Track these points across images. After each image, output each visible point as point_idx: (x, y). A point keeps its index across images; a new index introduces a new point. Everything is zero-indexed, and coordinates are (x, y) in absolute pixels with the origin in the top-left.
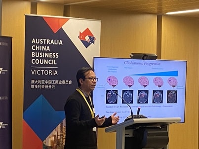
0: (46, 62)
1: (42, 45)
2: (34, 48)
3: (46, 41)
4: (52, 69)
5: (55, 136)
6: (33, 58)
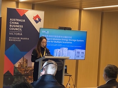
0: (17, 29)
1: (15, 21)
2: (11, 23)
3: (17, 20)
4: (19, 33)
5: (20, 63)
6: (10, 27)
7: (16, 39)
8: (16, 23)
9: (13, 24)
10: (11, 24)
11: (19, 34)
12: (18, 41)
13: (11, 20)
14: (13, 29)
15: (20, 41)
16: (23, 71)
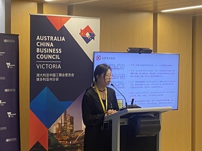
0: (50, 57)
1: (46, 41)
2: (39, 44)
3: (50, 38)
5: (59, 124)
6: (38, 53)
7: (50, 77)
8: (48, 44)
9: (42, 47)
10: (39, 47)
11: (54, 66)
12: (54, 79)
13: (38, 38)
14: (42, 57)
15: (57, 79)
16: (66, 141)
